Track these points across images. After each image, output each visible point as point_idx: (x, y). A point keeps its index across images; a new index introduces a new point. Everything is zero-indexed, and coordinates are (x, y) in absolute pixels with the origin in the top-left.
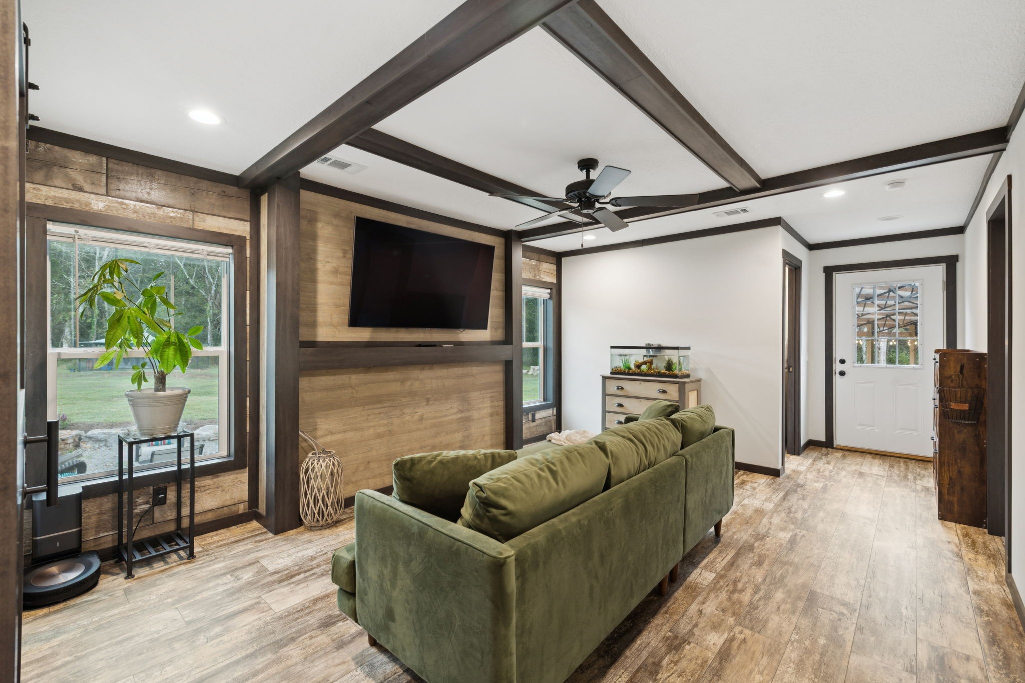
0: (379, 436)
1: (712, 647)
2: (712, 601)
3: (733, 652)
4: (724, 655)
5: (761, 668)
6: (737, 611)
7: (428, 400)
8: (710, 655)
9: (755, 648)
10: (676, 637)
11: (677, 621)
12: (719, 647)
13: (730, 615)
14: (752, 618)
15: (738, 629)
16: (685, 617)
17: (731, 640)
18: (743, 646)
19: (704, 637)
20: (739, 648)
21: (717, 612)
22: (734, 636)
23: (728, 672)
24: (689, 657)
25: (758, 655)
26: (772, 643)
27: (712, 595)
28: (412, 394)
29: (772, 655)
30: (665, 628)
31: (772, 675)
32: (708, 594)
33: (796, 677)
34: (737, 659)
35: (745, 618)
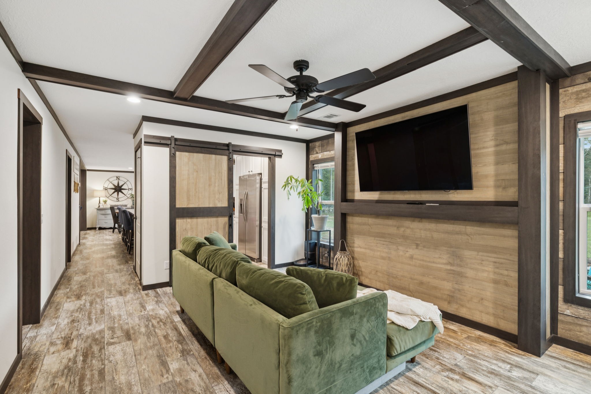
0: (383, 258)
1: (171, 362)
2: (198, 381)
3: (162, 367)
4: (164, 364)
5: (145, 371)
6: (181, 387)
7: (417, 245)
8: (169, 359)
9: (155, 377)
10: (188, 354)
11: (197, 359)
12: (169, 364)
13: (181, 381)
14: (170, 390)
15: (170, 378)
16: (196, 363)
17: (168, 371)
18: (160, 373)
19: (179, 363)
20: (161, 371)
21: (188, 377)
22: (169, 374)
23: (156, 360)
24: (175, 353)
25: (151, 375)
26: (149, 386)
27: (202, 384)
28: (405, 238)
29: (145, 380)
30: (196, 354)
31: (139, 372)
32: (205, 383)
33: (129, 380)
34: (158, 366)
35: (173, 387)
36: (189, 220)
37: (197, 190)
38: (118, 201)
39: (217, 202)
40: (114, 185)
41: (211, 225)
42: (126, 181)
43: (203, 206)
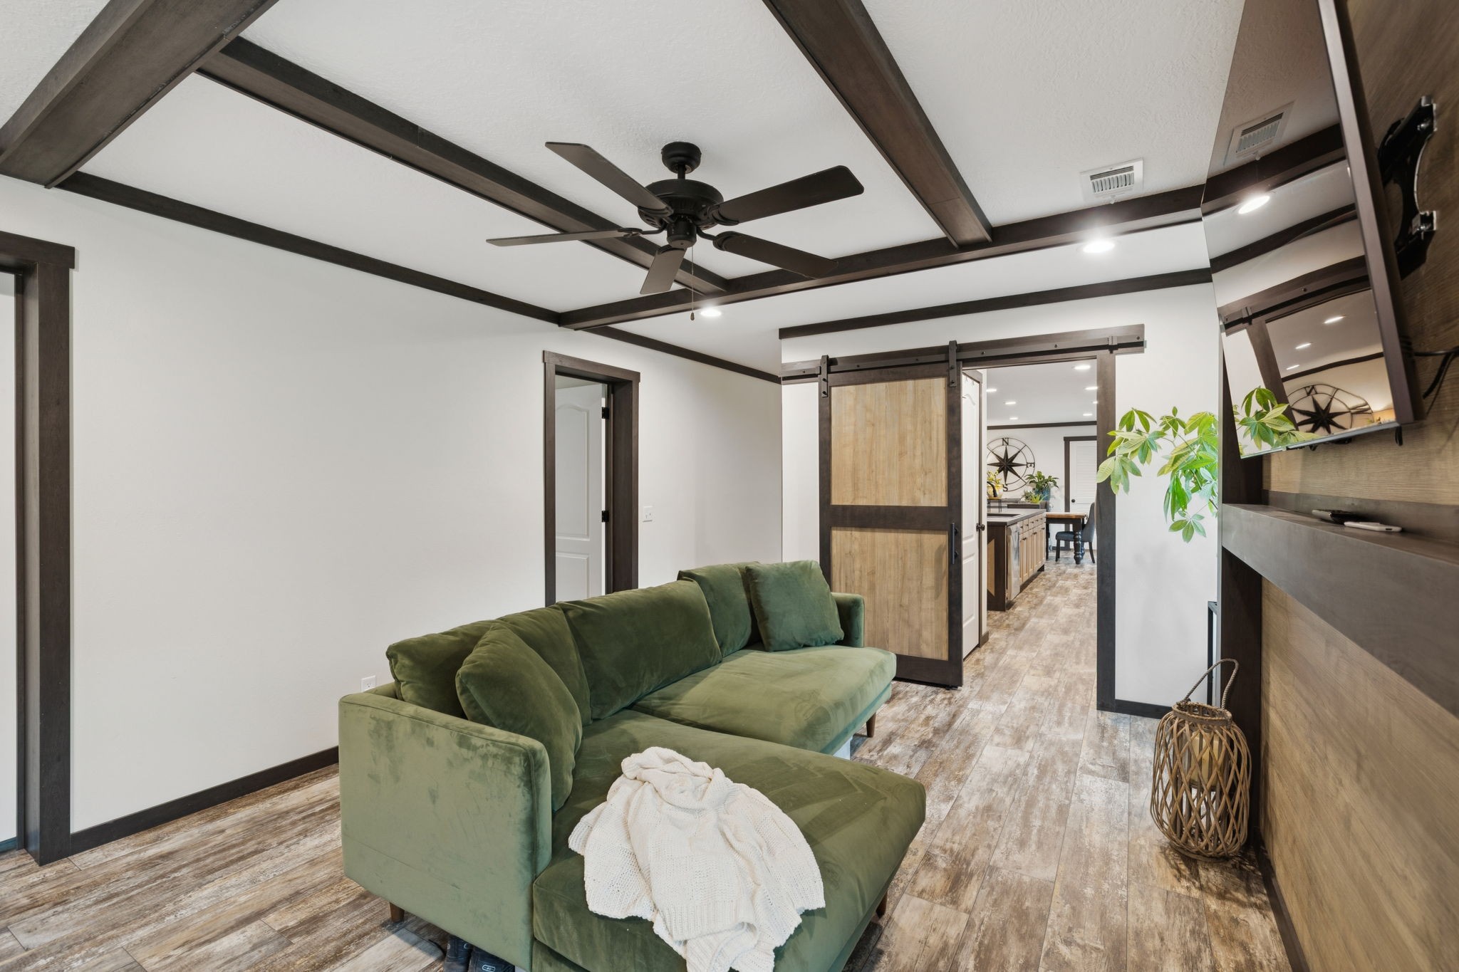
36: (857, 534)
37: (874, 467)
38: (1005, 489)
39: (918, 494)
40: (998, 457)
41: (905, 551)
42: (1021, 446)
43: (887, 504)
